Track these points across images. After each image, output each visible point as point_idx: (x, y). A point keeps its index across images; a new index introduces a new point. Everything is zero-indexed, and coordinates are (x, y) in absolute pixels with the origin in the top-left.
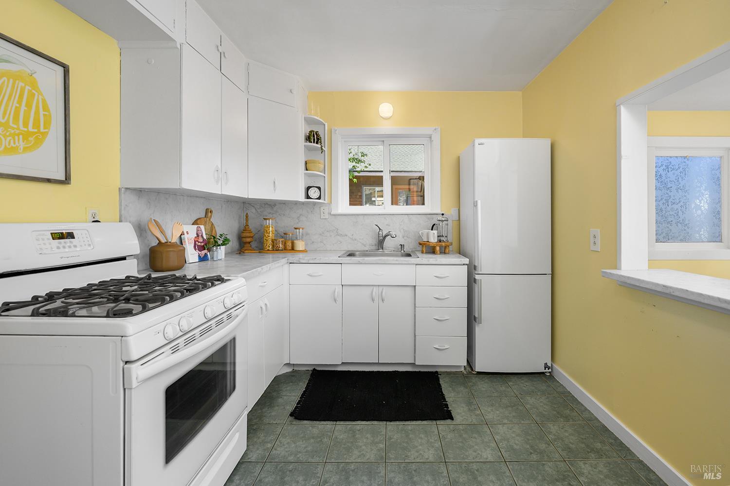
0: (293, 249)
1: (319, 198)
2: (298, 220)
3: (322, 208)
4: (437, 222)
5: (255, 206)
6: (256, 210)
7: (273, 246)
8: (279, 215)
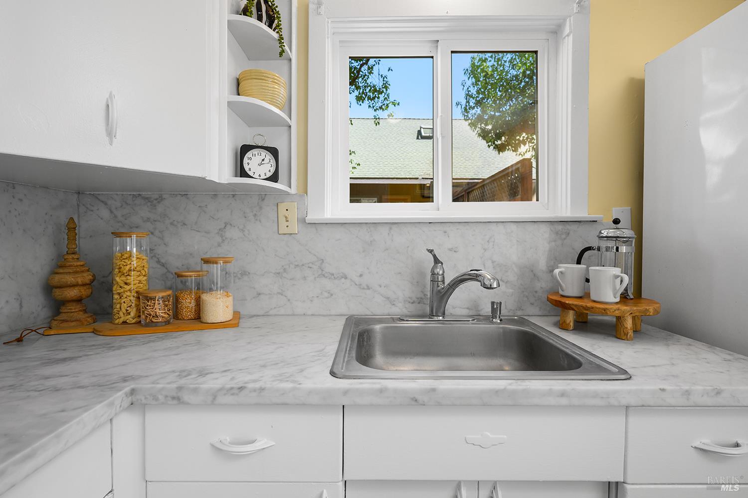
0: (198, 317)
1: (274, 178)
2: (222, 236)
3: (282, 207)
4: (595, 243)
5: (109, 202)
6: (111, 212)
7: (138, 310)
8: (172, 224)
